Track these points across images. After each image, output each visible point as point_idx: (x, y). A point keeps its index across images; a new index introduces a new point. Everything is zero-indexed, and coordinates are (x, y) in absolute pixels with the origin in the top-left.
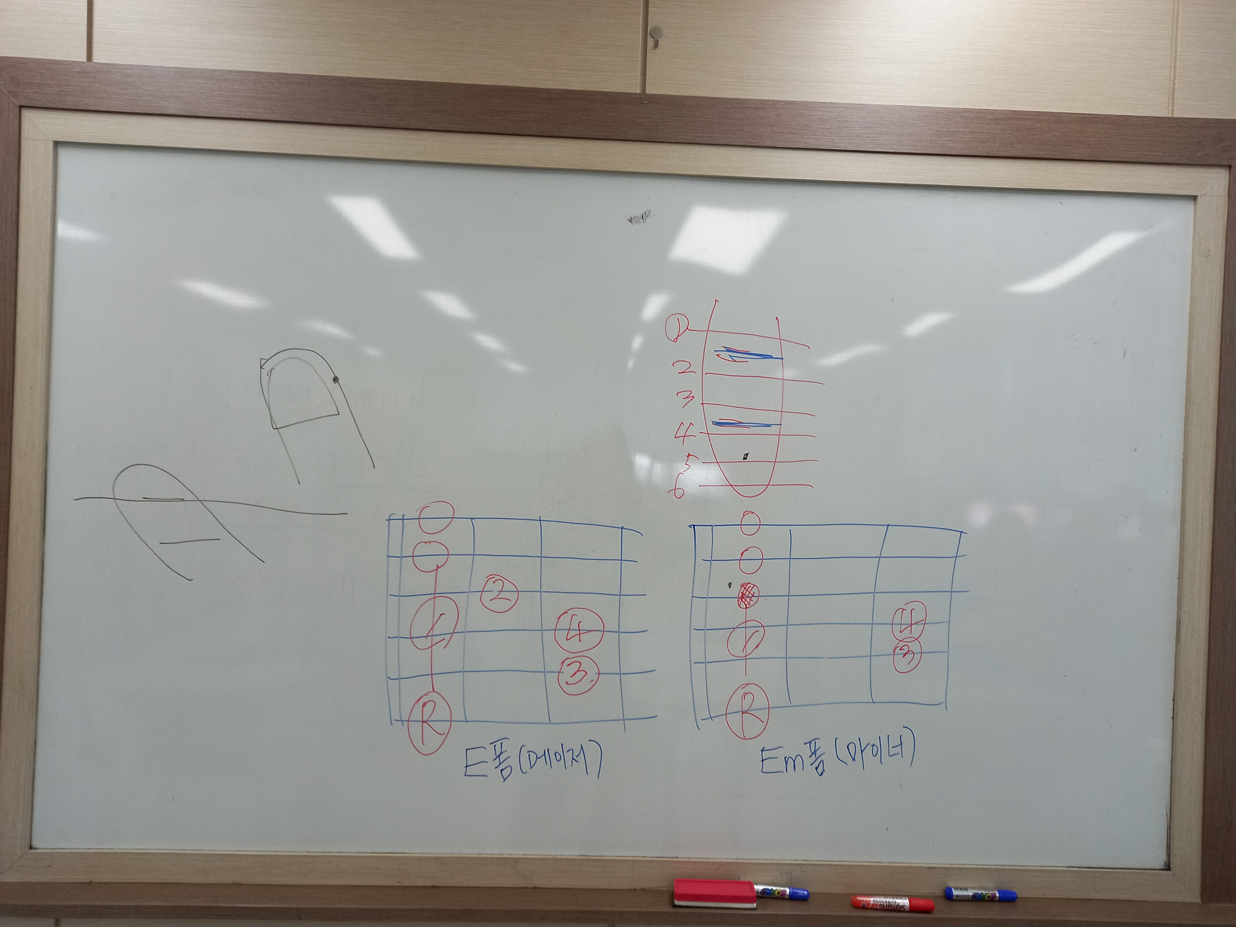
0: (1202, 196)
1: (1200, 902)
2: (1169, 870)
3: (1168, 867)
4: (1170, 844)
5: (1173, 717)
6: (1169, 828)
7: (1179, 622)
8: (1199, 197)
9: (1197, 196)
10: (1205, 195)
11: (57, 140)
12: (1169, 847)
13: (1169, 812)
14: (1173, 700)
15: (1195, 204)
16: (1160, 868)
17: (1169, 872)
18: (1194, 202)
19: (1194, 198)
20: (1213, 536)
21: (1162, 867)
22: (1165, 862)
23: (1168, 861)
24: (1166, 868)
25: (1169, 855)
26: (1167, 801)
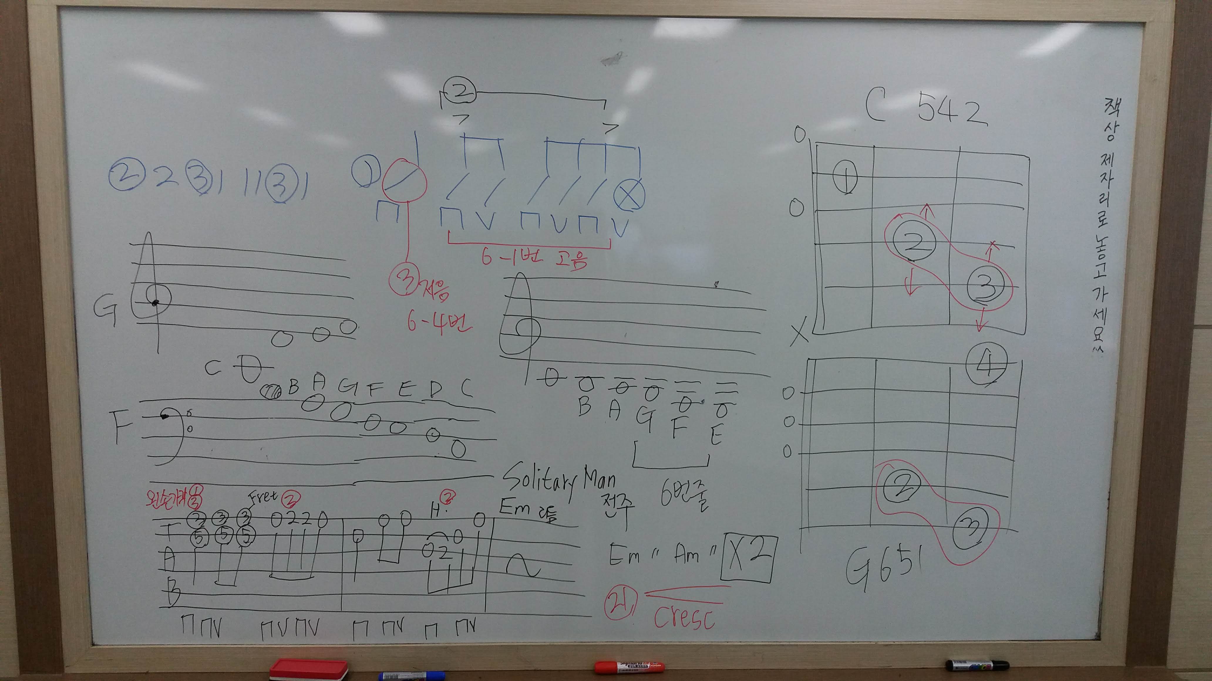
0: (1150, 22)
1: (1124, 665)
2: (1100, 640)
3: (1098, 638)
4: (1101, 617)
5: (1108, 508)
6: (1101, 604)
7: (1116, 423)
8: (1147, 24)
9: (1146, 22)
10: (1153, 21)
12: (1100, 621)
13: (1101, 590)
14: (1109, 493)
15: (1144, 31)
16: (1092, 639)
17: (1099, 641)
18: (1142, 28)
19: (1143, 24)
20: (1150, 344)
21: (1094, 638)
22: (1096, 634)
23: (1099, 632)
24: (1097, 638)
25: (1099, 628)
26: (1099, 582)
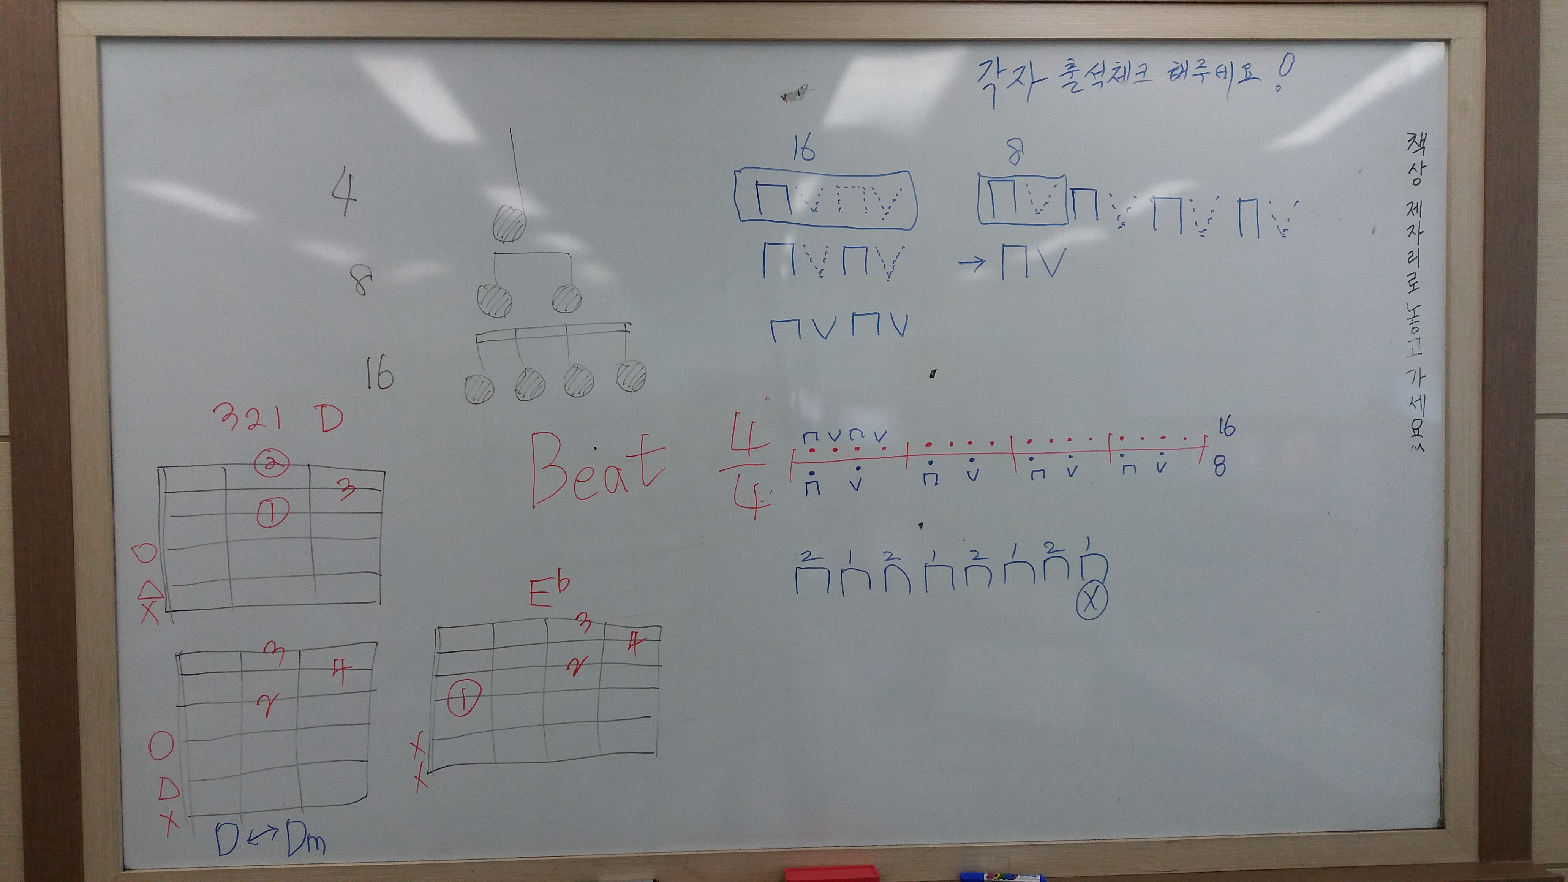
0: (1457, 38)
1: (1478, 861)
2: (1444, 828)
4: (1443, 798)
5: (1443, 653)
6: (1442, 780)
8: (1453, 40)
9: (1450, 40)
10: (1460, 38)
11: (100, 35)
12: (1442, 802)
13: (1442, 763)
14: (1443, 633)
15: (1449, 49)
16: (1433, 827)
19: (1447, 42)
20: (1483, 437)
21: (1436, 826)
22: (1439, 820)
23: (1442, 818)
24: (1440, 826)
25: (1442, 812)
